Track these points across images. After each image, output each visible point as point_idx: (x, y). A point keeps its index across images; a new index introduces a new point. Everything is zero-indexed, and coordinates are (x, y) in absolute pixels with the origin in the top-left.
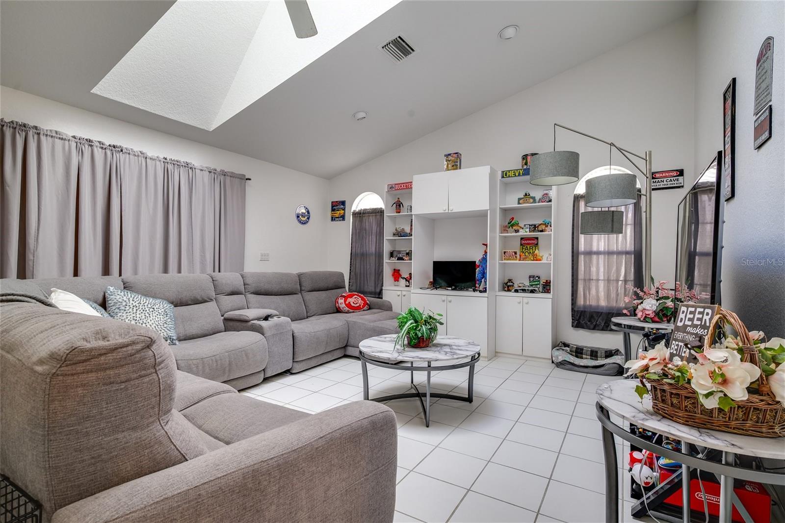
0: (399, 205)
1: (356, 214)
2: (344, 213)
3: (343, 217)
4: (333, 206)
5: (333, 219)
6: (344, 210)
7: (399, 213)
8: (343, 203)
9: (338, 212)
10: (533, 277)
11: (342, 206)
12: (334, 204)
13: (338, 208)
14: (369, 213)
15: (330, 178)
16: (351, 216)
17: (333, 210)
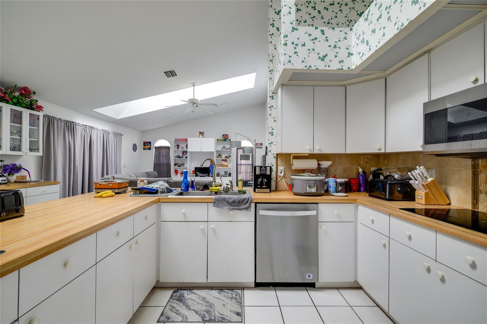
0: (178, 146)
1: (156, 148)
2: (151, 147)
3: (150, 149)
4: (144, 144)
5: (144, 149)
6: (150, 145)
7: (178, 149)
8: (150, 143)
9: (147, 146)
10: (226, 172)
11: (149, 144)
12: (145, 143)
13: (147, 145)
14: (163, 148)
15: (143, 132)
16: (154, 149)
17: (144, 145)
